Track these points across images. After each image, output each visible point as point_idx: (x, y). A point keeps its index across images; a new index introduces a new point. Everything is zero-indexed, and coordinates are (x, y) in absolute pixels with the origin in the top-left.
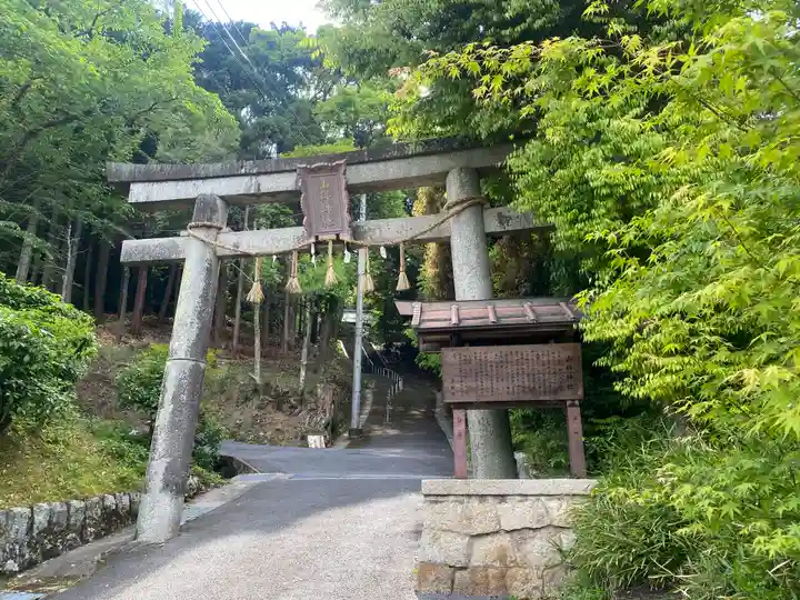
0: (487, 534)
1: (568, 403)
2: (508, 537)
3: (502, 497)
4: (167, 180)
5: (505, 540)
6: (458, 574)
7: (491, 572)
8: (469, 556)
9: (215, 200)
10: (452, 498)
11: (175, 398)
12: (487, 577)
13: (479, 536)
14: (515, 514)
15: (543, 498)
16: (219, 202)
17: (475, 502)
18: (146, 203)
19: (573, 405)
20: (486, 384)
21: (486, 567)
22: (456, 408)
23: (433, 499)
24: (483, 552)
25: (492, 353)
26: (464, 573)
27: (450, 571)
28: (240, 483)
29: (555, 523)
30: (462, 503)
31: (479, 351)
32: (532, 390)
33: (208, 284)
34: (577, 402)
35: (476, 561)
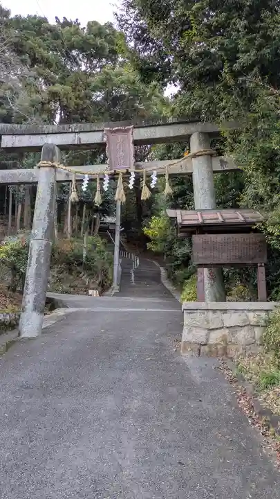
0: (217, 329)
1: (259, 265)
2: (227, 331)
3: (225, 311)
4: (24, 134)
5: (226, 332)
6: (202, 348)
7: (219, 347)
8: (207, 340)
9: (54, 147)
10: (199, 311)
11: (38, 261)
12: (217, 349)
13: (213, 329)
14: (231, 319)
15: (246, 311)
16: (57, 149)
17: (210, 313)
18: (12, 148)
19: (261, 266)
20: (216, 254)
21: (216, 344)
22: (199, 267)
23: (189, 311)
24: (215, 337)
25: (220, 238)
26: (206, 347)
27: (198, 346)
28: (60, 312)
29: (252, 324)
30: (204, 313)
31: (212, 237)
32: (240, 258)
33: (52, 197)
34: (263, 264)
35: (211, 342)
